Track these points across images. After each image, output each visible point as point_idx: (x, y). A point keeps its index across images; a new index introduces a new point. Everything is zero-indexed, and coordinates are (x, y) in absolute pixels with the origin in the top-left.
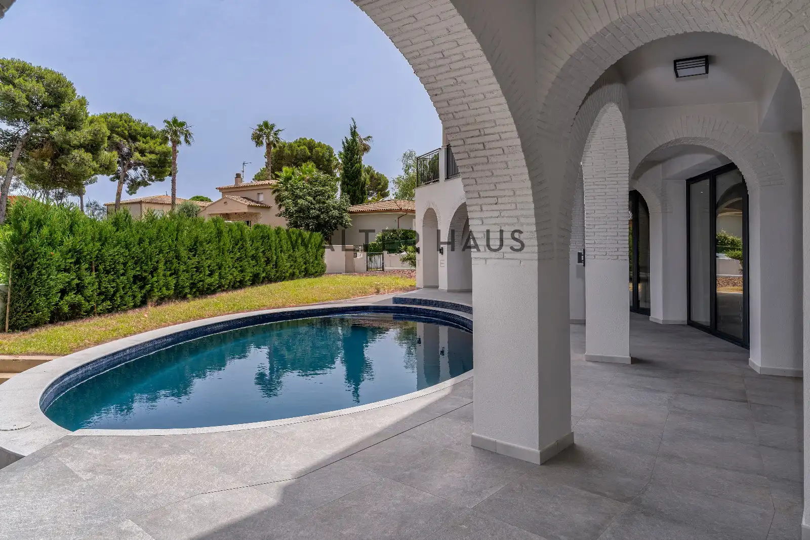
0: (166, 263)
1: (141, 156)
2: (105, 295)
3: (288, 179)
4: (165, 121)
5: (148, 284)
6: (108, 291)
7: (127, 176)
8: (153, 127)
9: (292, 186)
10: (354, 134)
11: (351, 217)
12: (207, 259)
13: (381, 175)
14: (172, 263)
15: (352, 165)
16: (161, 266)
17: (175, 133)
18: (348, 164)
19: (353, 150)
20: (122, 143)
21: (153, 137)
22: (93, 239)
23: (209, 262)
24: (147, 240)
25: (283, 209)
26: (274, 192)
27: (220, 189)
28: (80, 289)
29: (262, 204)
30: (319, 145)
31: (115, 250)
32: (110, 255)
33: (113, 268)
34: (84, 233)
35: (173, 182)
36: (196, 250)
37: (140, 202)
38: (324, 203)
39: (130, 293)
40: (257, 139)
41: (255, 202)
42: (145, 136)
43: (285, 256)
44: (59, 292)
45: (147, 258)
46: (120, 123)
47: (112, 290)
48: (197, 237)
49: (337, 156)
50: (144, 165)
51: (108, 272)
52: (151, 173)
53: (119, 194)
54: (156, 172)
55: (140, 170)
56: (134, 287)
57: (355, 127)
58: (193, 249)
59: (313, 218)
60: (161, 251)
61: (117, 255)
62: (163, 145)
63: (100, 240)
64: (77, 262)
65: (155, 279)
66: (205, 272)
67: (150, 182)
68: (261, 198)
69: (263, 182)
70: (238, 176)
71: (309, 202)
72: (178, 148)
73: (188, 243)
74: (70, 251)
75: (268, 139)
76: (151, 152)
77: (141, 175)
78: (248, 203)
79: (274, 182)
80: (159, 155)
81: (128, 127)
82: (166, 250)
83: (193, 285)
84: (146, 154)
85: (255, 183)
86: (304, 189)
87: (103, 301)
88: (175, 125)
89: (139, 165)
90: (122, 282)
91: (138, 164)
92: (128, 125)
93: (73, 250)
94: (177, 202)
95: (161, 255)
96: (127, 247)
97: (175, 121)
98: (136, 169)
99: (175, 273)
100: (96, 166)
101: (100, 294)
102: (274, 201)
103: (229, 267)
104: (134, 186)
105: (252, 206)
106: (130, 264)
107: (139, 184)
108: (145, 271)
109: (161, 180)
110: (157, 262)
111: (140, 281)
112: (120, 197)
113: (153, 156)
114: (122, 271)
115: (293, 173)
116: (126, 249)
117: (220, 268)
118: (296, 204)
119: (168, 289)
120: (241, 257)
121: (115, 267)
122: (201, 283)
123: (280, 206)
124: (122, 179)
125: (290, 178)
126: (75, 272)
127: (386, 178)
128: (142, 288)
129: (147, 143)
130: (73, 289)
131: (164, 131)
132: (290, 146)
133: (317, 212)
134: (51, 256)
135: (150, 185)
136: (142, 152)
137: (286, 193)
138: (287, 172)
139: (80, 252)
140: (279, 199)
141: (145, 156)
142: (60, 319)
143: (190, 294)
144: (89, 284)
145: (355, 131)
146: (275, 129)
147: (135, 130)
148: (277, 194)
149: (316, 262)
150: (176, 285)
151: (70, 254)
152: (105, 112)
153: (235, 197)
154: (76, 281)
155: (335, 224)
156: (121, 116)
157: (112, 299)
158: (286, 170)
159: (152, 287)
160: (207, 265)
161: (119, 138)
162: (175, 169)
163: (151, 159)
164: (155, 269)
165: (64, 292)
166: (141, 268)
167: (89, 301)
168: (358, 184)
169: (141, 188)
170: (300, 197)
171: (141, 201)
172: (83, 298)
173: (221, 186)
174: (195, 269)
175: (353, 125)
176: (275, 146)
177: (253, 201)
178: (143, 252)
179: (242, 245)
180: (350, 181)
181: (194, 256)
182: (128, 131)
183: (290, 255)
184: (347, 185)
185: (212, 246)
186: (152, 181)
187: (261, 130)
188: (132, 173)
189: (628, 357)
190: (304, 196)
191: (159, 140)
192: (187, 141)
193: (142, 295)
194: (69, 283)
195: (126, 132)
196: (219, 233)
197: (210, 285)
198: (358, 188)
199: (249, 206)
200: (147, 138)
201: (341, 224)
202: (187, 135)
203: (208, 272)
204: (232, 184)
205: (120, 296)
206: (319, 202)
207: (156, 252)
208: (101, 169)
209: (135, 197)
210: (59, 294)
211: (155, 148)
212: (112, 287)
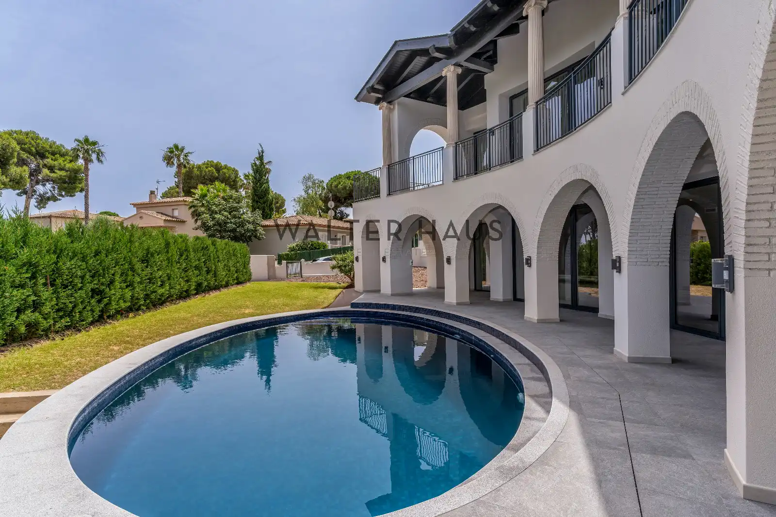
0: (121, 275)
1: (50, 172)
2: (62, 311)
3: (204, 196)
4: (76, 140)
5: (105, 298)
6: (67, 306)
7: (35, 191)
8: (62, 145)
9: (208, 202)
10: (261, 158)
11: (264, 230)
12: (158, 270)
13: (279, 195)
14: (127, 275)
15: (261, 185)
16: (117, 278)
17: (87, 151)
18: (257, 184)
19: (260, 171)
20: (29, 160)
21: (62, 155)
22: (48, 251)
23: (160, 273)
24: (104, 252)
25: (199, 223)
26: (190, 208)
27: (135, 205)
28: (36, 306)
29: (178, 218)
30: (226, 167)
31: (72, 262)
32: (68, 269)
33: (70, 282)
34: (40, 245)
35: (86, 197)
36: (147, 261)
37: (50, 217)
38: (240, 218)
39: (89, 308)
40: (168, 160)
41: (170, 216)
42: (53, 154)
43: (221, 265)
44: (15, 311)
45: (104, 270)
46: (27, 140)
47: (71, 305)
48: (148, 249)
49: (242, 177)
50: (52, 180)
51: (65, 287)
52: (60, 189)
53: (27, 208)
54: (66, 188)
55: (49, 185)
56: (93, 301)
57: (263, 152)
58: (145, 260)
59: (230, 231)
60: (117, 263)
61: (75, 268)
62: (73, 163)
63: (55, 252)
64: (33, 277)
65: (113, 292)
66: (157, 283)
67: (61, 198)
68: (176, 213)
69: (174, 199)
70: (152, 193)
71: (225, 217)
72: (90, 166)
73: (140, 254)
74: (24, 265)
75: (179, 160)
76: (61, 169)
77: (51, 191)
78: (164, 218)
79: (189, 199)
80: (69, 172)
81: (35, 144)
82: (122, 262)
83: (147, 296)
84: (56, 171)
85: (162, 200)
86: (219, 205)
87: (61, 317)
88: (87, 144)
89: (48, 180)
90: (80, 297)
91: (46, 180)
92: (36, 143)
93: (29, 264)
94: (90, 217)
95: (117, 267)
96: (84, 259)
97: (87, 140)
98: (44, 185)
99: (131, 285)
100: (6, 180)
101: (58, 310)
102: (191, 216)
103: (177, 278)
104: (43, 201)
105: (168, 220)
106: (87, 277)
107: (49, 199)
108: (102, 284)
109: (71, 196)
110: (113, 275)
111: (98, 295)
112: (28, 210)
113: (63, 173)
114: (80, 285)
115: (208, 191)
116: (83, 261)
117: (169, 279)
118: (214, 219)
119: (125, 302)
120: (186, 268)
121: (72, 282)
122: (154, 294)
123: (196, 221)
124: (30, 195)
125: (205, 196)
126: (30, 287)
127: (283, 197)
128: (99, 301)
129: (55, 160)
130: (29, 307)
131: (75, 149)
132: (199, 167)
133: (234, 226)
134: (5, 270)
135: (60, 200)
136: (51, 169)
137: (203, 209)
138: (202, 190)
139: (36, 266)
140: (196, 215)
141: (54, 172)
142: (14, 340)
143: (143, 305)
144: (46, 300)
145: (262, 155)
146: (185, 151)
147: (43, 147)
148: (193, 209)
149: (245, 271)
150: (132, 297)
151: (25, 268)
152: (10, 129)
153: (150, 212)
154: (33, 298)
155: (250, 237)
156: (27, 134)
157: (70, 314)
158: (200, 189)
159: (110, 300)
160: (159, 276)
161: (26, 155)
162: (87, 185)
163: (60, 176)
164: (112, 282)
165: (19, 311)
166: (99, 281)
167: (45, 319)
168: (267, 201)
169: (51, 203)
170: (216, 213)
171: (51, 215)
172: (40, 316)
173: (136, 202)
174: (148, 281)
175: (260, 149)
176: (185, 167)
177: (168, 216)
178: (100, 264)
179: (187, 256)
180: (259, 199)
181: (147, 267)
182: (36, 148)
183: (225, 265)
184: (257, 202)
185: (162, 257)
186: (63, 196)
187: (172, 152)
188: (40, 189)
189: (669, 357)
190: (220, 211)
191: (68, 158)
192: (99, 160)
193: (101, 309)
194: (25, 300)
195: (33, 149)
196: (167, 245)
197: (162, 295)
198: (267, 206)
199: (165, 220)
200: (56, 156)
201: (256, 236)
202: (100, 154)
203: (159, 283)
204: (146, 200)
205: (79, 312)
206: (235, 217)
207: (112, 265)
208: (11, 183)
209: (45, 212)
210: (16, 314)
211: (65, 165)
212: (70, 302)
